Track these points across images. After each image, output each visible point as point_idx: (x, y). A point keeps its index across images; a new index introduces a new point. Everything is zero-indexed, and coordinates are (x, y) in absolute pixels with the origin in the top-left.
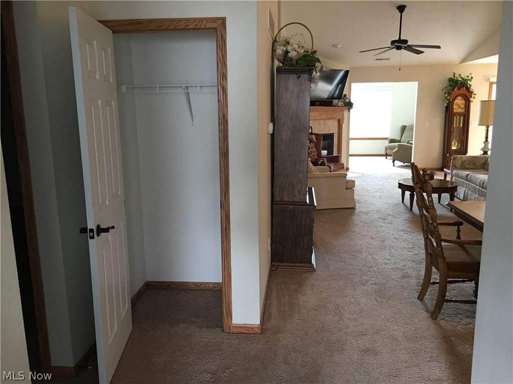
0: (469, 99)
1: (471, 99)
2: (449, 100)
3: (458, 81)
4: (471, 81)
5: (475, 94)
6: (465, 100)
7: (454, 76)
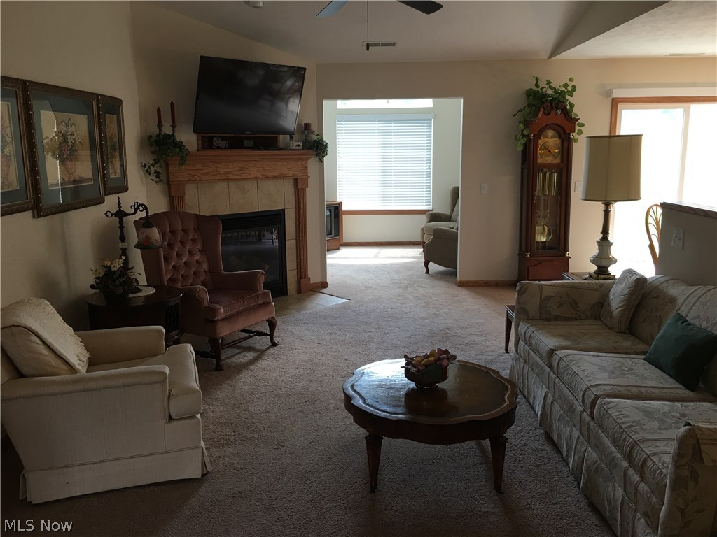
0: (569, 134)
1: (575, 135)
2: (528, 136)
3: (544, 95)
4: (572, 96)
5: (582, 125)
6: (560, 137)
7: (537, 85)
